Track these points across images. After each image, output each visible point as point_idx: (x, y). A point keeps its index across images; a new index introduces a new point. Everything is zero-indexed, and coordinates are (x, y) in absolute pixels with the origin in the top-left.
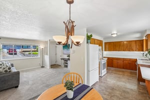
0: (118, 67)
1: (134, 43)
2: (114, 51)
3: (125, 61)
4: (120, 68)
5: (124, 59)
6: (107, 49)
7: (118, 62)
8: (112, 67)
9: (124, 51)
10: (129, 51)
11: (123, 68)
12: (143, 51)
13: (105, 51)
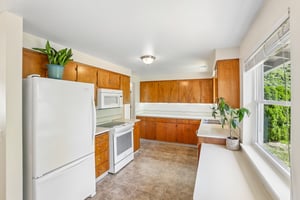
0: (165, 140)
1: (197, 83)
2: (158, 102)
3: (179, 126)
4: (170, 141)
5: (178, 122)
6: (146, 98)
7: (166, 128)
8: (155, 139)
9: (179, 101)
10: (189, 102)
11: (177, 141)
12: (212, 102)
13: (141, 101)
